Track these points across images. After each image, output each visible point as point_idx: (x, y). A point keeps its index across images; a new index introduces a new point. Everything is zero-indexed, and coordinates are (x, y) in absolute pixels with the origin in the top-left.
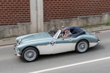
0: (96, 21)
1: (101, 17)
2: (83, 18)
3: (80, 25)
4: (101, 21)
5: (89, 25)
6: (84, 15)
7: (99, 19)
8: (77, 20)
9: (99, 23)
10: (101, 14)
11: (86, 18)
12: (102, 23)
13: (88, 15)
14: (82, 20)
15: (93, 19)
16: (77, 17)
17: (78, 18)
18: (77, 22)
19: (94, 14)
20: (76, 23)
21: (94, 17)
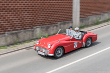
0: (28, 36)
1: (33, 31)
2: (12, 34)
3: (9, 42)
4: (33, 36)
5: (21, 40)
6: (13, 30)
7: (31, 33)
8: (5, 36)
9: (31, 38)
10: (32, 28)
11: (16, 33)
12: (35, 37)
13: (17, 30)
14: (11, 36)
15: (24, 34)
16: (4, 34)
17: (6, 35)
18: (6, 39)
19: (25, 29)
20: (4, 40)
21: (25, 32)
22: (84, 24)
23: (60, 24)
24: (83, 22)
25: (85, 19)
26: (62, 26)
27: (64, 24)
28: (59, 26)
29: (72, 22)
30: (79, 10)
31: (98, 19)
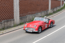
22: (23, 21)
23: (4, 22)
24: (22, 20)
25: (24, 18)
26: (6, 23)
27: (7, 21)
28: (3, 24)
29: (14, 20)
30: (18, 10)
31: (34, 17)
